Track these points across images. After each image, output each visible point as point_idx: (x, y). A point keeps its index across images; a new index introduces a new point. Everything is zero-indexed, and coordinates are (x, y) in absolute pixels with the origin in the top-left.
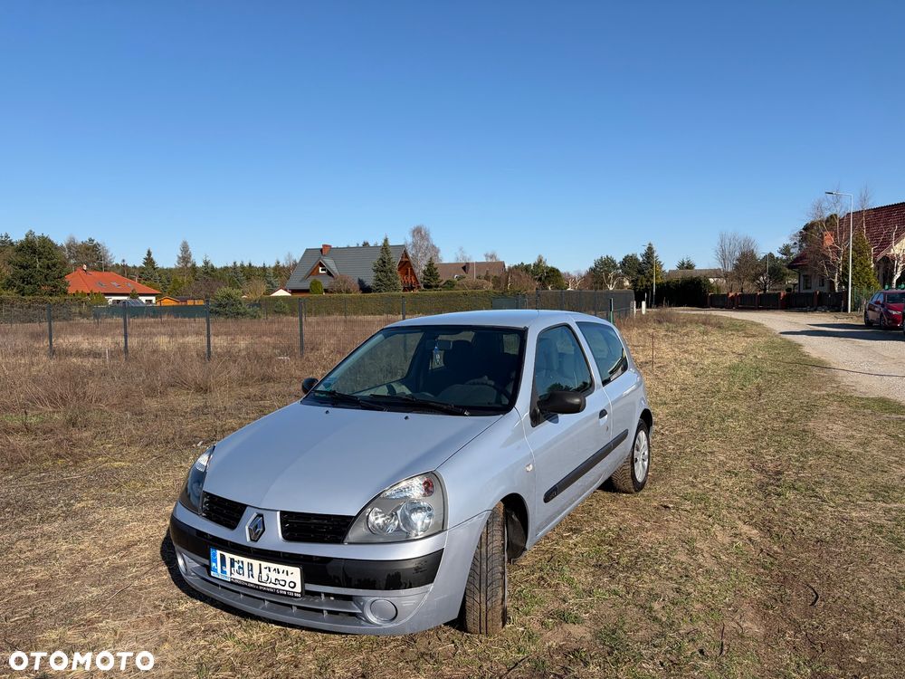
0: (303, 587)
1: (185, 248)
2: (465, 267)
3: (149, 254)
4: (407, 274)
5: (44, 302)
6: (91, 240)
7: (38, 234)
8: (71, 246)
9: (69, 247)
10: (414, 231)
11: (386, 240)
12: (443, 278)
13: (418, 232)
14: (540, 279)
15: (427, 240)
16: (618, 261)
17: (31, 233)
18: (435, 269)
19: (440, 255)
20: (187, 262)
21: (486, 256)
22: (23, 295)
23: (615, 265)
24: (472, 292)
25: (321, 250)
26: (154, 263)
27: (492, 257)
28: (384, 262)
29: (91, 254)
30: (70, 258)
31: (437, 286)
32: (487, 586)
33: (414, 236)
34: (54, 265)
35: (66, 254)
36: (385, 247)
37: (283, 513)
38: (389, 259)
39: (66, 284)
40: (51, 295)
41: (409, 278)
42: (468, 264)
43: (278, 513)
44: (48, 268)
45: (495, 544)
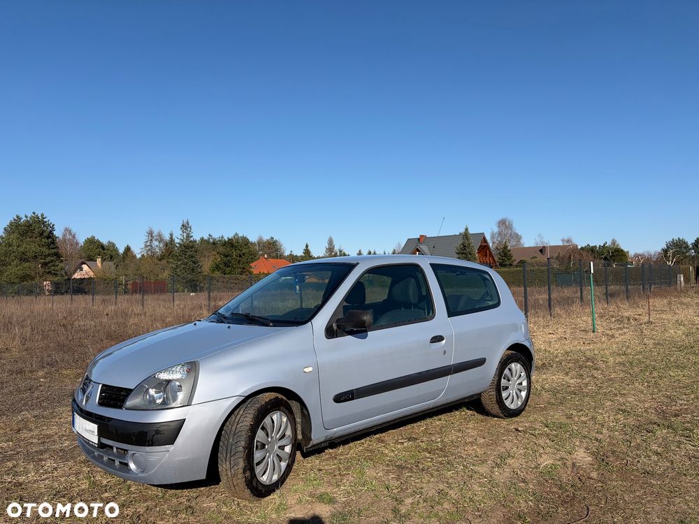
0: (99, 440)
1: (331, 242)
2: (542, 250)
3: (307, 246)
4: (486, 255)
5: (237, 279)
6: (272, 238)
7: (240, 235)
8: (260, 242)
9: (259, 243)
10: (499, 223)
11: (467, 229)
12: (516, 258)
13: (502, 223)
14: (606, 258)
15: (511, 229)
16: (689, 243)
17: (237, 234)
18: (509, 251)
19: (522, 241)
20: (332, 252)
21: (563, 240)
22: (225, 274)
23: (687, 246)
24: (538, 269)
25: (419, 239)
26: (310, 252)
27: (568, 241)
28: (465, 246)
29: (272, 248)
30: (259, 250)
31: (511, 265)
32: (231, 457)
33: (499, 227)
34: (244, 255)
35: (257, 248)
36: (466, 235)
37: (104, 385)
38: (469, 244)
39: (250, 267)
40: (241, 274)
41: (488, 259)
42: (544, 247)
43: (101, 385)
44: (240, 256)
45: (244, 424)
